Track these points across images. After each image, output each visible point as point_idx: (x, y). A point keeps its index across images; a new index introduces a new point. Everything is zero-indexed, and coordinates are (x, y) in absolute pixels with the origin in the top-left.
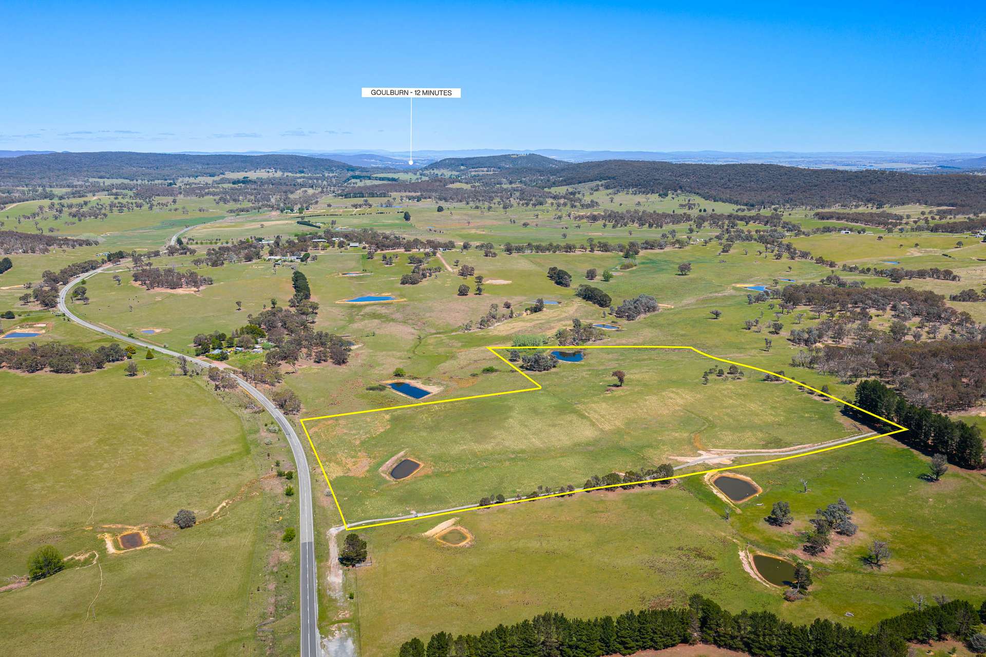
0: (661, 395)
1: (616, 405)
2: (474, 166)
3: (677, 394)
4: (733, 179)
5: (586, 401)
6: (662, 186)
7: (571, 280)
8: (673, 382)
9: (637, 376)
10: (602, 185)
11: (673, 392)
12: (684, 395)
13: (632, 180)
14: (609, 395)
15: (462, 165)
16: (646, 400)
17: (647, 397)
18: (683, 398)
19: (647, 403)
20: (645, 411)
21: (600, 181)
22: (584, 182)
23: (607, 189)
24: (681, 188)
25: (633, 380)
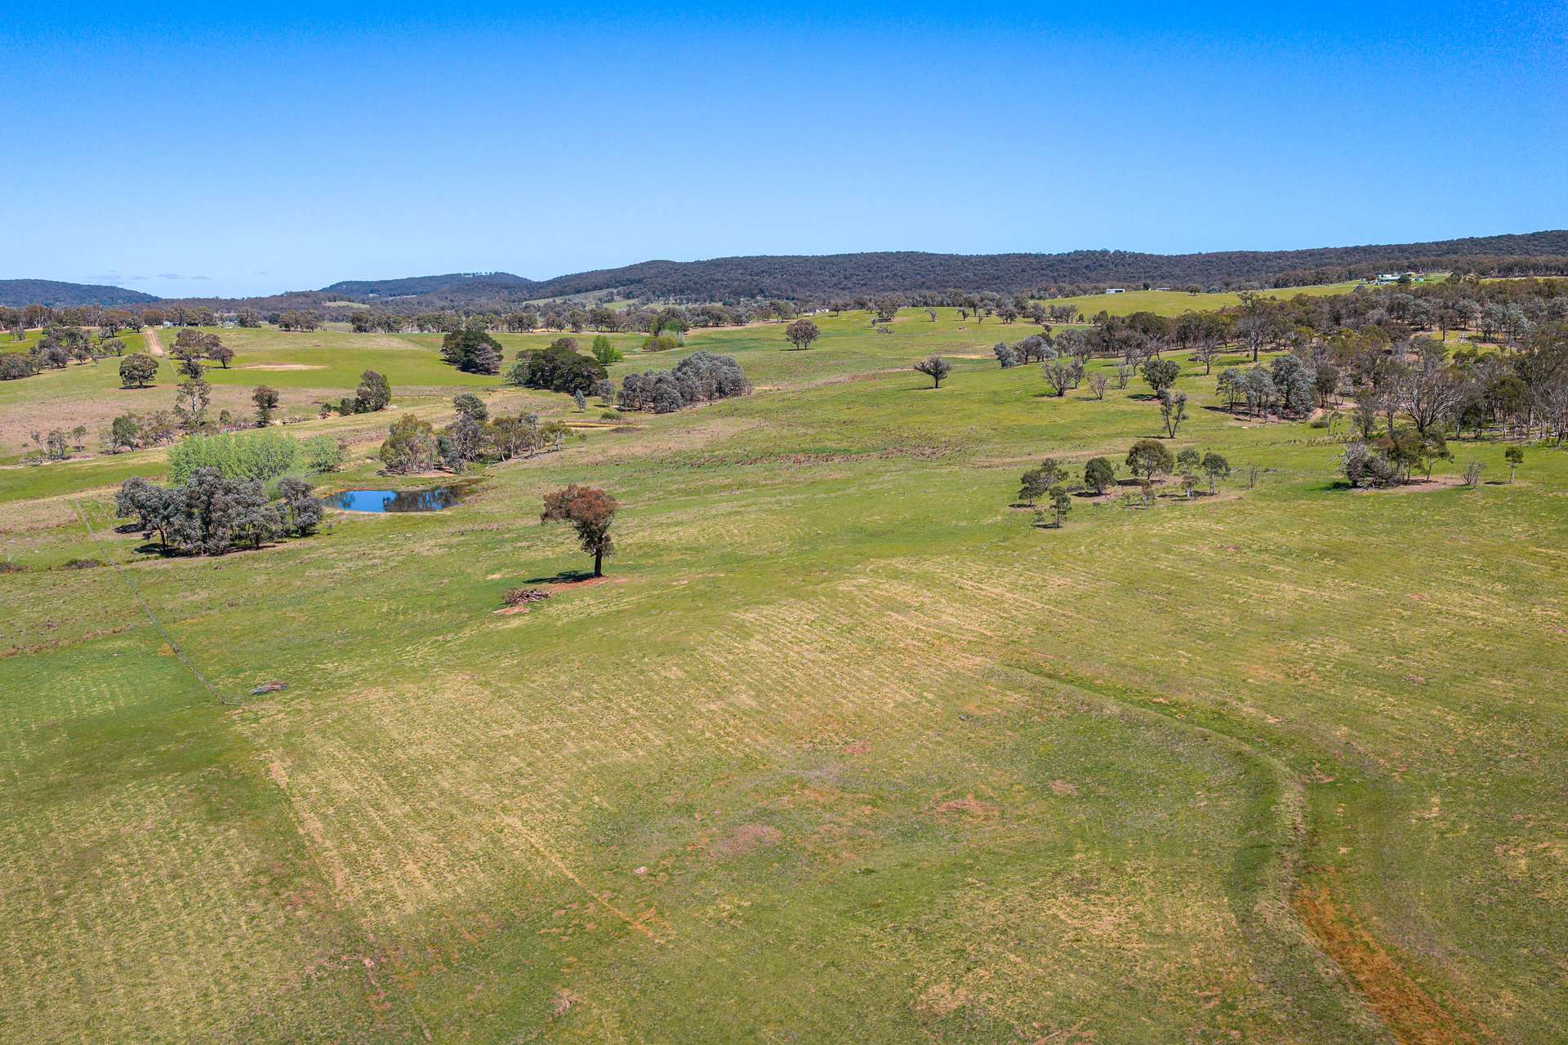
0: (834, 595)
1: (540, 679)
2: (393, 293)
3: (928, 581)
4: (852, 275)
5: (346, 669)
6: (729, 290)
7: (501, 357)
8: (874, 535)
9: (689, 533)
10: (619, 294)
11: (896, 575)
12: (968, 584)
13: (674, 282)
14: (515, 623)
15: (372, 292)
16: (743, 631)
17: (750, 616)
18: (969, 600)
19: (754, 644)
20: (746, 700)
21: (616, 287)
22: (587, 291)
23: (629, 298)
24: (762, 291)
25: (668, 549)
